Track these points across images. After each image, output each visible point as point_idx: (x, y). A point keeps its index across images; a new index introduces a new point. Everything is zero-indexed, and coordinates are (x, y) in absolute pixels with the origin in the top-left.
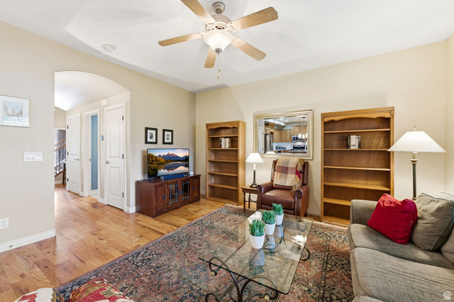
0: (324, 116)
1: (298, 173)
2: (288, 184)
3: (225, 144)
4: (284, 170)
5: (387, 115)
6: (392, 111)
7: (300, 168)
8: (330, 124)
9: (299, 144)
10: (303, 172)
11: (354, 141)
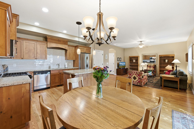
0: (159, 55)
1: (153, 67)
2: (151, 69)
3: (134, 61)
4: (150, 67)
5: (173, 56)
6: (174, 55)
7: (154, 66)
8: (161, 57)
9: (152, 60)
10: (155, 67)
11: (166, 61)
